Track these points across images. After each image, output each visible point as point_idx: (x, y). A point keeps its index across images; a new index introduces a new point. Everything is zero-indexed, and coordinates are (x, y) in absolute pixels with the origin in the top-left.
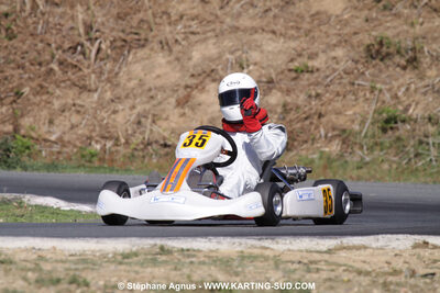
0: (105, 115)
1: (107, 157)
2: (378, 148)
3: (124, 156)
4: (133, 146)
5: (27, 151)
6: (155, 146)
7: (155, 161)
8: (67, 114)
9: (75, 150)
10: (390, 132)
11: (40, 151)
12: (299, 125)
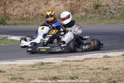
0: (27, 8)
1: (28, 19)
2: (94, 13)
3: (32, 18)
4: (34, 15)
5: (8, 18)
6: (39, 15)
7: (40, 19)
8: (17, 8)
9: (20, 17)
10: (97, 9)
11: (11, 18)
12: (75, 8)
